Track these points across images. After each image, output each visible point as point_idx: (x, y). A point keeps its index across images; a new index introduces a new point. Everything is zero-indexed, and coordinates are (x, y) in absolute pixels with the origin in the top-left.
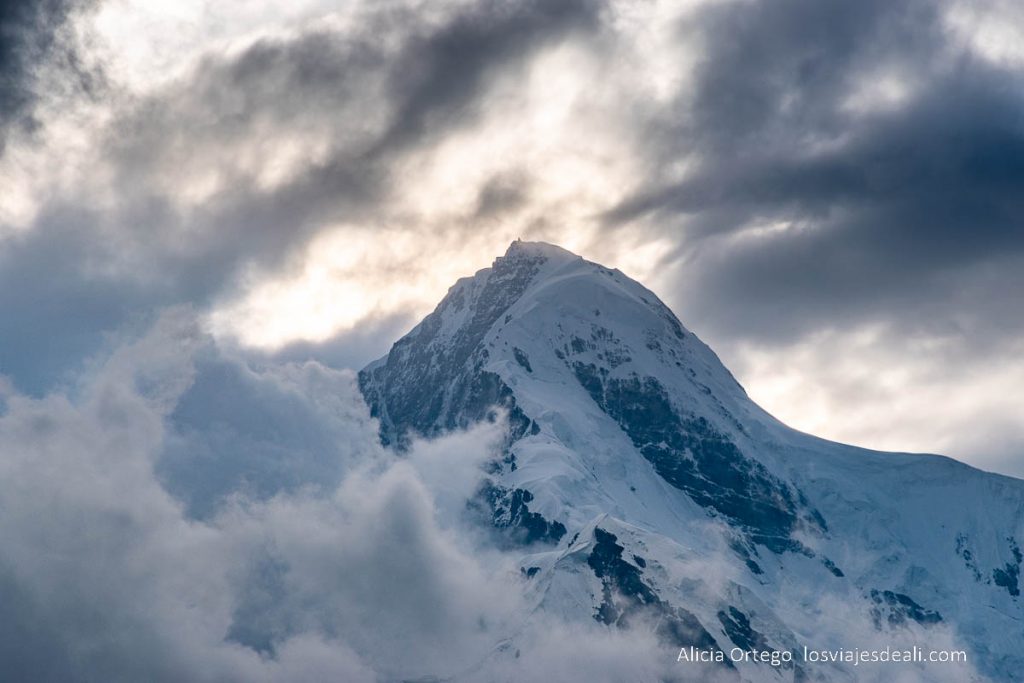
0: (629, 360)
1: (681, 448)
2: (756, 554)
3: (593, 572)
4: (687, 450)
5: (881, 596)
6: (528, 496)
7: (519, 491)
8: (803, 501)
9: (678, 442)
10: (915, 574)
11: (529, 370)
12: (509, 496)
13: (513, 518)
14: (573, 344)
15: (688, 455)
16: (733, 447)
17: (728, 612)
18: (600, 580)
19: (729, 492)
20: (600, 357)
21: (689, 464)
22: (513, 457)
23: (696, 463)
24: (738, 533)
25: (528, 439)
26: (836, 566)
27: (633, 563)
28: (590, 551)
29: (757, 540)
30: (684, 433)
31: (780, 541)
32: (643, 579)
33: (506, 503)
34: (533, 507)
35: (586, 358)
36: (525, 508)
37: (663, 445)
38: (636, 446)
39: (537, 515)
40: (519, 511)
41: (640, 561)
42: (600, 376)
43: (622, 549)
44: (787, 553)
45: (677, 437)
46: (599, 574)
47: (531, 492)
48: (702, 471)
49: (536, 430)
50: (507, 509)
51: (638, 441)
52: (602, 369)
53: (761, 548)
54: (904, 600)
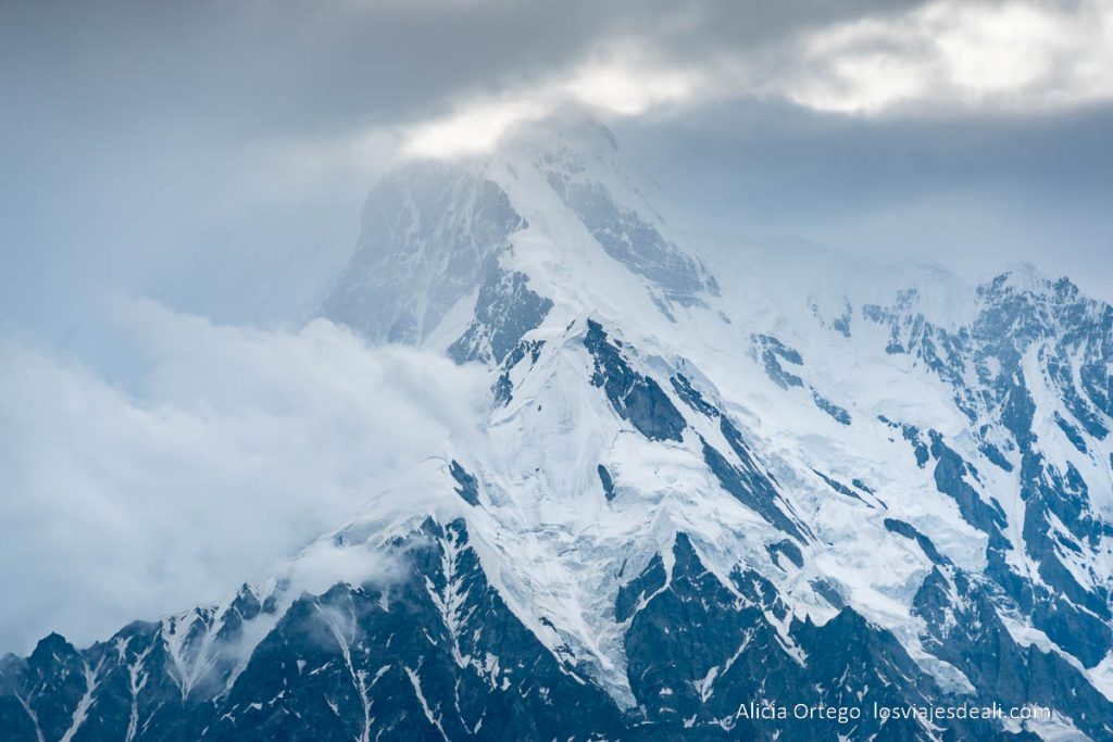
0: (583, 169)
1: (620, 233)
2: (672, 308)
3: (587, 350)
4: (625, 234)
5: (758, 338)
6: (526, 278)
7: (519, 273)
8: (703, 270)
9: (618, 229)
10: (780, 323)
11: (516, 177)
12: (511, 275)
13: (515, 292)
14: (546, 158)
15: (625, 238)
16: (656, 233)
17: (676, 378)
18: (592, 356)
19: (652, 264)
20: (564, 167)
21: (626, 244)
22: (512, 246)
23: (631, 244)
24: (659, 293)
25: (519, 233)
26: (727, 316)
27: (615, 345)
28: (585, 336)
29: (674, 298)
30: (622, 222)
31: (687, 298)
32: (621, 356)
33: (509, 280)
34: (530, 287)
35: (555, 168)
36: (524, 286)
37: (608, 231)
38: (589, 231)
39: (533, 292)
40: (519, 288)
41: (619, 343)
42: (564, 181)
43: (606, 334)
44: (693, 307)
45: (617, 225)
46: (592, 352)
47: (528, 275)
48: (635, 249)
49: (525, 225)
50: (510, 285)
51: (591, 228)
52: (565, 177)
53: (675, 304)
54: (774, 341)
